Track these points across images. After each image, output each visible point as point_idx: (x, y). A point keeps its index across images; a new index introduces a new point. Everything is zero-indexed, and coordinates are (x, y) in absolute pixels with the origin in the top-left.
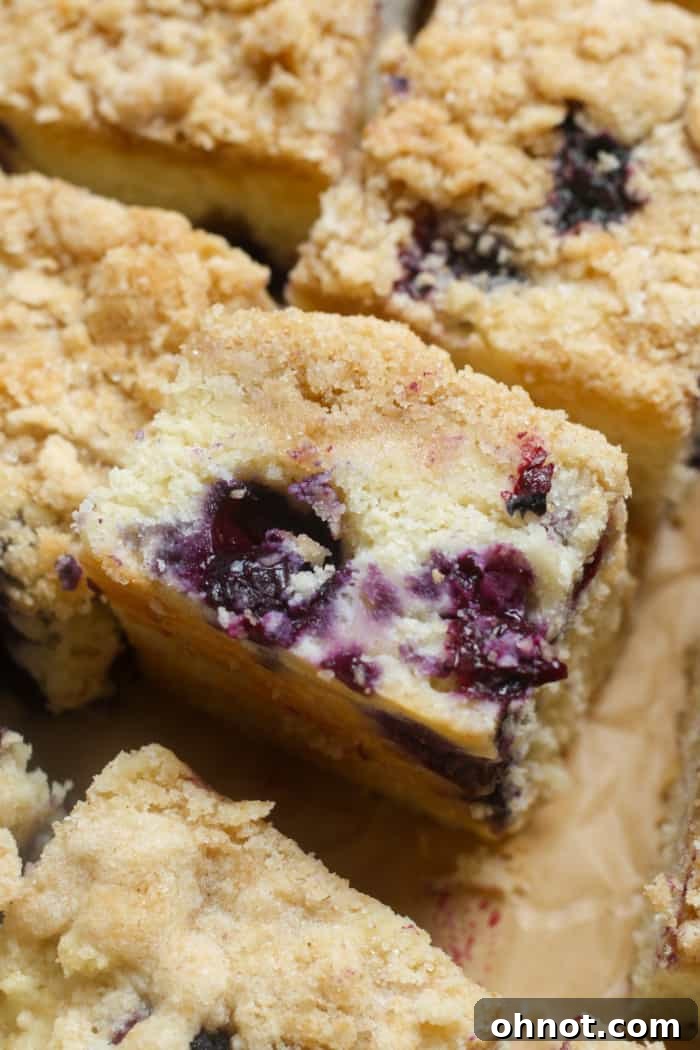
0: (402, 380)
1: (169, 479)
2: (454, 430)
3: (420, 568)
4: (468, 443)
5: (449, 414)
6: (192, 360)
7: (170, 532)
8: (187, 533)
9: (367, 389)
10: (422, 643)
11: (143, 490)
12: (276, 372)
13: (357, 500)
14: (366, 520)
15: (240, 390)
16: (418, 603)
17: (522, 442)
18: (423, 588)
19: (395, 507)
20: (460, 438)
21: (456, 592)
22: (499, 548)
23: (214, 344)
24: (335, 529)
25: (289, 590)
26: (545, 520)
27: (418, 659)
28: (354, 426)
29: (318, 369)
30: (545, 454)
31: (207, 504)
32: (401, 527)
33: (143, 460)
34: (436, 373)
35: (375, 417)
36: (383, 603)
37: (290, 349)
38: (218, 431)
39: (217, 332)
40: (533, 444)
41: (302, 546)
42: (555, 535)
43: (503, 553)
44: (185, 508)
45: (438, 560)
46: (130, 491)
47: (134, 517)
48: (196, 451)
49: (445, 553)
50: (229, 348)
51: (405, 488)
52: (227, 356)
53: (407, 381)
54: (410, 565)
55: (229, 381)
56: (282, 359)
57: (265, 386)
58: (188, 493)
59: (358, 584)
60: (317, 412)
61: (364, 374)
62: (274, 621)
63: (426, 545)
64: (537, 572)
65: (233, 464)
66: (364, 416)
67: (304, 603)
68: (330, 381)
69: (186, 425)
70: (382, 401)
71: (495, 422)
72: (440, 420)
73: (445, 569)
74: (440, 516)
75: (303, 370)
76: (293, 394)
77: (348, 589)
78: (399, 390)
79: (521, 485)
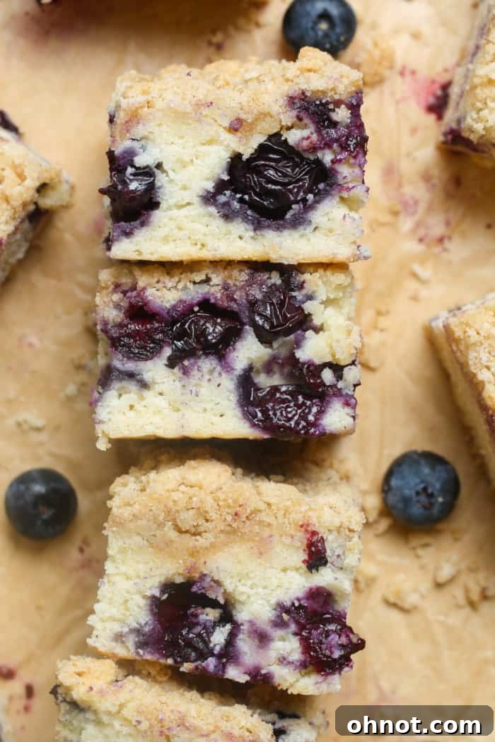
0: (229, 511)
1: (126, 601)
2: (266, 532)
3: (273, 612)
4: (276, 538)
5: (260, 523)
6: (113, 532)
7: (137, 631)
8: (147, 629)
9: (212, 521)
10: (289, 654)
11: (115, 612)
12: (161, 525)
13: (229, 585)
14: (237, 593)
15: (145, 542)
16: (279, 633)
17: (303, 529)
18: (279, 624)
19: (249, 583)
20: (271, 536)
21: (297, 622)
22: (311, 589)
23: (122, 521)
24: (222, 601)
25: (211, 645)
26: (329, 565)
27: (290, 663)
28: (213, 546)
29: (182, 518)
30: (318, 534)
31: (152, 610)
32: (257, 593)
33: (109, 595)
34: (246, 504)
35: (222, 536)
36: (263, 639)
37: (164, 511)
38: (142, 568)
39: (121, 514)
40: (309, 529)
41: (210, 615)
42: (334, 568)
43: (314, 590)
44: (141, 616)
45: (282, 608)
46: (107, 615)
47: (117, 628)
48: (135, 583)
49: (285, 603)
50: (131, 521)
51: (252, 572)
52: (132, 526)
53: (232, 511)
54: (268, 613)
55: (138, 539)
56: (161, 518)
57: (158, 535)
58: (139, 607)
59: (245, 632)
60: (190, 541)
61: (206, 512)
62: (211, 663)
63: (273, 601)
64: (333, 591)
65: (157, 584)
66: (215, 537)
67: (221, 649)
68: (192, 523)
69: (123, 569)
70: (222, 526)
71: (286, 520)
72: (256, 529)
73: (287, 611)
74: (275, 582)
75: (174, 520)
76: (173, 534)
77: (241, 636)
78: (229, 518)
79: (311, 554)
